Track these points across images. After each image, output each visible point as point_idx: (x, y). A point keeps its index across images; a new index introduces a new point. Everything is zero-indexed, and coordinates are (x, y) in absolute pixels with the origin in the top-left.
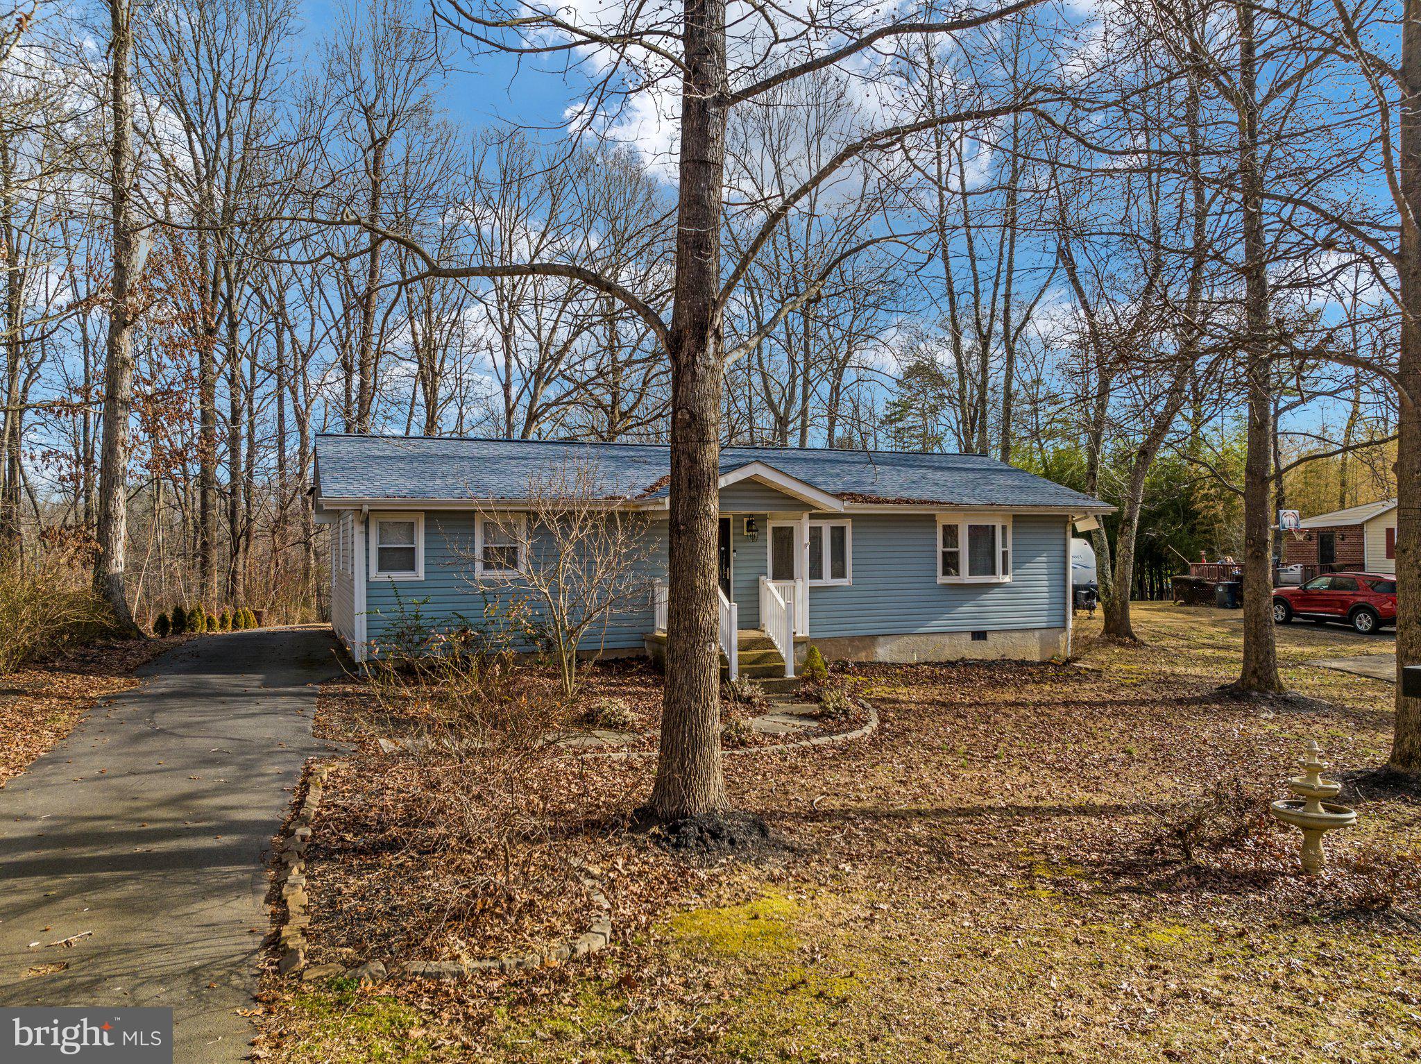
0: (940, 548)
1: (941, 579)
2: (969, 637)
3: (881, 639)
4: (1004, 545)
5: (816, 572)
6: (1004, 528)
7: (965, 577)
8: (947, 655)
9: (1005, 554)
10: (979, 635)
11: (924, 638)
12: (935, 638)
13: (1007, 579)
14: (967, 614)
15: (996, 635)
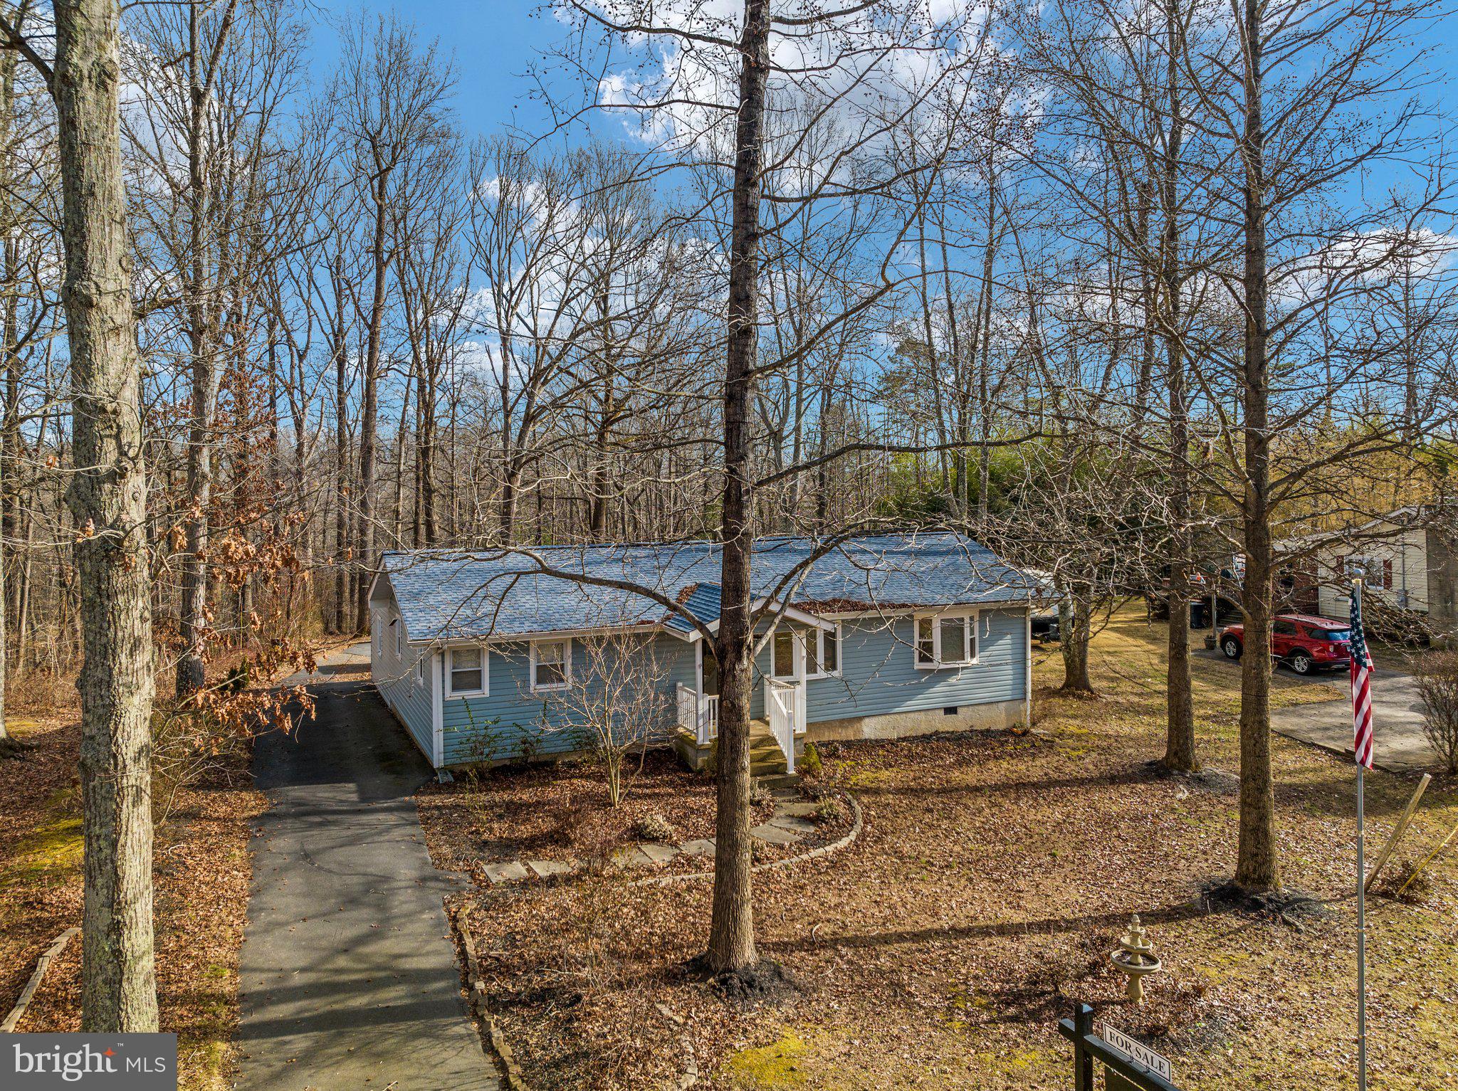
0: (917, 638)
1: (918, 666)
2: (942, 712)
3: (867, 720)
4: (972, 632)
5: (811, 668)
6: (972, 618)
7: (938, 663)
8: (925, 729)
9: (972, 641)
10: (951, 711)
11: (903, 716)
12: (912, 715)
13: (975, 661)
14: (939, 693)
15: (965, 709)
